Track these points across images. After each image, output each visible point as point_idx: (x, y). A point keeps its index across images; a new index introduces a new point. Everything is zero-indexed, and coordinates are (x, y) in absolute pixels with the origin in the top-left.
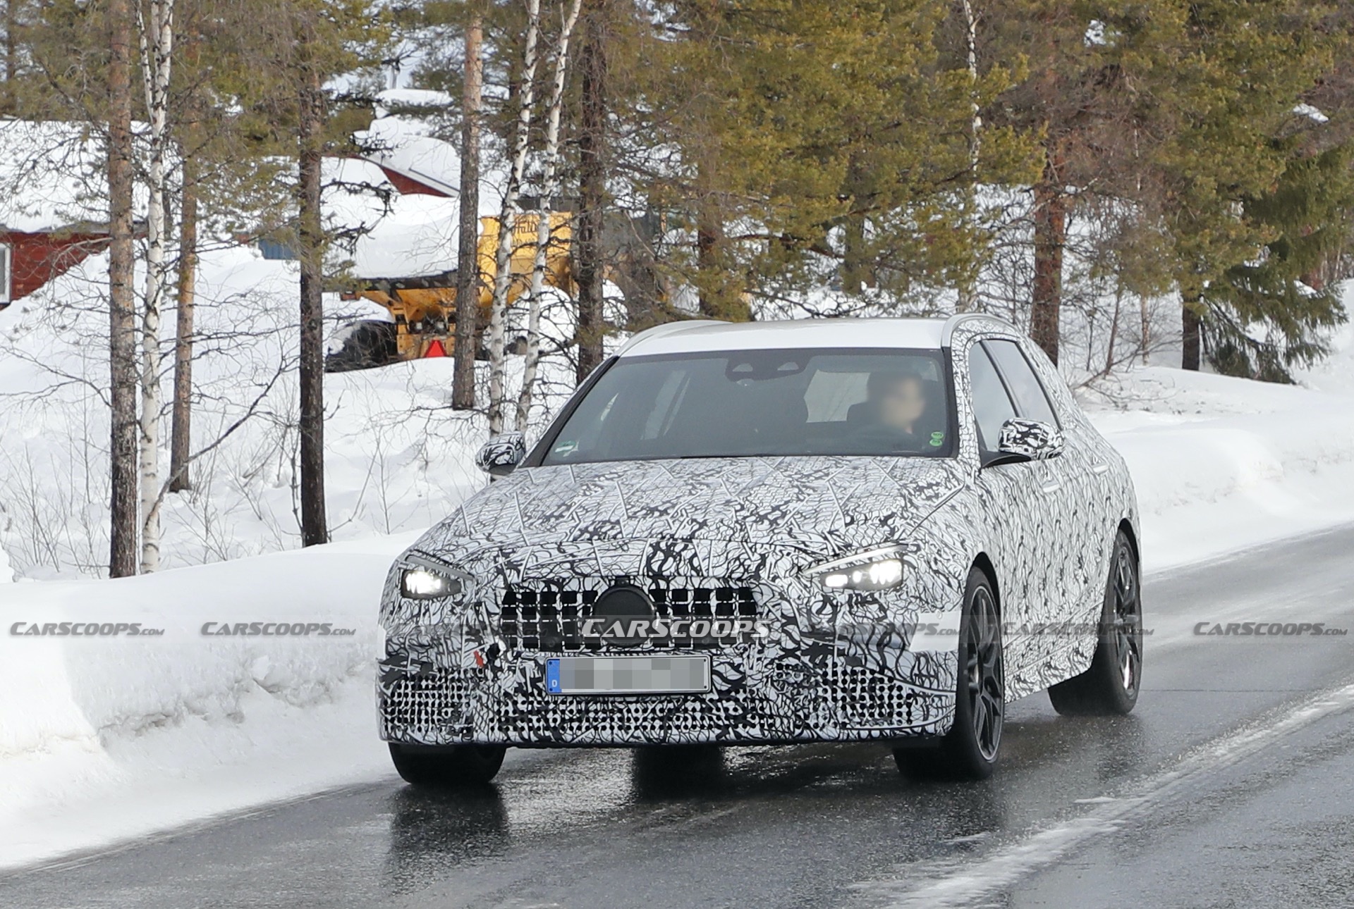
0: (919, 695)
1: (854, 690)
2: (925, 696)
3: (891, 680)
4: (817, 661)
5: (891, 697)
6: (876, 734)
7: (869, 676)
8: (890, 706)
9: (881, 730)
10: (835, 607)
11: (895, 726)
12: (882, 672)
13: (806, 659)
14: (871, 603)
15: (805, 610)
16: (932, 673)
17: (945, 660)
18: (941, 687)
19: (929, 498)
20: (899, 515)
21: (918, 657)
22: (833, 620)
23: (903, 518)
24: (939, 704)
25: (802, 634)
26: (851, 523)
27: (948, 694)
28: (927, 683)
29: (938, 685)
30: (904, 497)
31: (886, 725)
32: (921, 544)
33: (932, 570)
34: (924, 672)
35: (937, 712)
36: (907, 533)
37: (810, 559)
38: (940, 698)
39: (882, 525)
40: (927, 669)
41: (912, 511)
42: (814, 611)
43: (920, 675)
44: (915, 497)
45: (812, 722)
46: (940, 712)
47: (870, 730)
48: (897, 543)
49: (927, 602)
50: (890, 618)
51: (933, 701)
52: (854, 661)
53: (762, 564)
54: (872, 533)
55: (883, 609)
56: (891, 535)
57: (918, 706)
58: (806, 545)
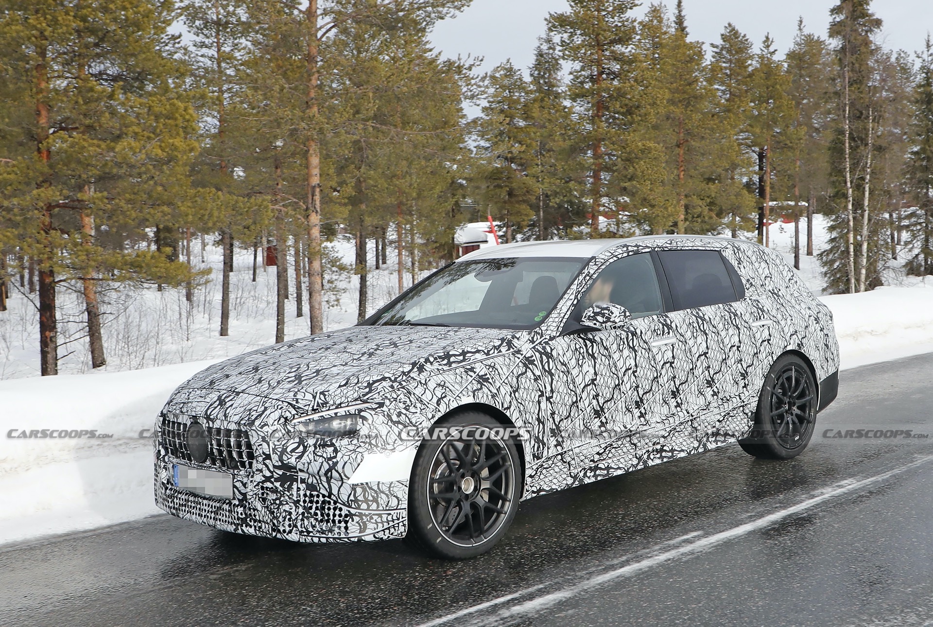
0: (355, 515)
1: (311, 508)
2: (360, 515)
3: (335, 502)
4: (286, 486)
5: (334, 515)
6: (324, 540)
7: (321, 499)
8: (334, 521)
9: (327, 538)
10: (305, 448)
11: (336, 536)
12: (329, 497)
13: (278, 484)
14: (329, 446)
15: (280, 450)
16: (370, 498)
17: (389, 488)
18: (381, 508)
19: (449, 364)
20: (393, 379)
21: (354, 487)
22: (300, 457)
23: (393, 382)
24: (379, 520)
25: (275, 467)
26: (345, 385)
27: (392, 512)
28: (364, 506)
29: (378, 507)
30: (414, 364)
31: (330, 535)
32: (387, 402)
33: (392, 421)
34: (361, 498)
35: (375, 526)
36: (381, 394)
37: (294, 412)
38: (380, 516)
39: (366, 387)
40: (364, 496)
41: (412, 375)
42: (289, 450)
43: (356, 500)
44: (431, 363)
45: (281, 529)
46: (380, 525)
47: (319, 538)
48: (365, 402)
49: (377, 446)
50: (338, 458)
51: (371, 518)
52: (311, 487)
53: (260, 415)
54: (351, 393)
55: (336, 451)
56: (364, 395)
57: (354, 523)
58: (297, 402)
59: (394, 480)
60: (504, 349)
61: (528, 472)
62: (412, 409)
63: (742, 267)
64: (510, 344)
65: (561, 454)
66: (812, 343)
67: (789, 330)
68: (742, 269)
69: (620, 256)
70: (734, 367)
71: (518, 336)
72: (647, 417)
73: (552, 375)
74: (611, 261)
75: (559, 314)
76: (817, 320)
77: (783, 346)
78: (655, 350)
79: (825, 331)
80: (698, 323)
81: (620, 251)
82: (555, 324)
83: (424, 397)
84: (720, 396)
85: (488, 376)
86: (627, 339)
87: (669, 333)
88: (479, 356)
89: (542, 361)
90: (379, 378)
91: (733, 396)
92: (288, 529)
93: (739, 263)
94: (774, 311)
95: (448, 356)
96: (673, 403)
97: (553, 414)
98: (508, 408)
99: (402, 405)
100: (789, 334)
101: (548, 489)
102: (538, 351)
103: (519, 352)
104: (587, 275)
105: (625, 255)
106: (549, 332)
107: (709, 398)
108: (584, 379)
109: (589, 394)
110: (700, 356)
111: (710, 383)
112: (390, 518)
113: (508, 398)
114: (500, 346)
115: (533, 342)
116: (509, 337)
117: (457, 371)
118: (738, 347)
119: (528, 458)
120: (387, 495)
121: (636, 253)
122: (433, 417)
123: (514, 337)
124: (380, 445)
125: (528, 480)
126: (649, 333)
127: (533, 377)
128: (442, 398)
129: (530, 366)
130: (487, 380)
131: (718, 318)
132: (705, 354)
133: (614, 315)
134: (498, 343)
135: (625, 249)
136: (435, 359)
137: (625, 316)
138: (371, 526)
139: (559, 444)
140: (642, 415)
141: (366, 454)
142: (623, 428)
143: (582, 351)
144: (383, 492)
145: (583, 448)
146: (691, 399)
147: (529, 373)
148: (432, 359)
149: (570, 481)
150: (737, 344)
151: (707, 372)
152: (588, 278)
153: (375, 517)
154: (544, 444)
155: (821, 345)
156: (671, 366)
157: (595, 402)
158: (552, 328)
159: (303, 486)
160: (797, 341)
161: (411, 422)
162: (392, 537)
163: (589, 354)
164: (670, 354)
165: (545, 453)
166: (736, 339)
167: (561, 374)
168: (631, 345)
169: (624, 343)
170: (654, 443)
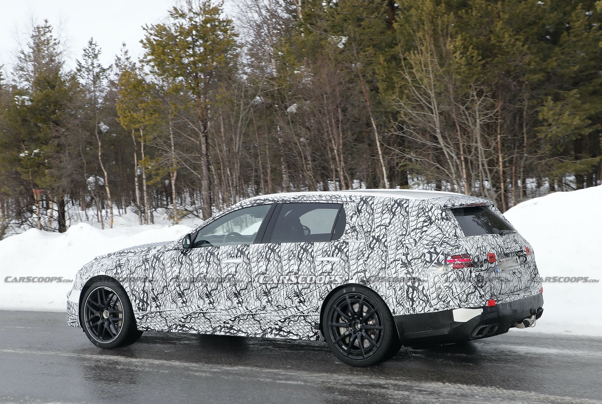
65: (160, 312)
68: (355, 218)
70: (290, 286)
72: (215, 304)
73: (154, 269)
78: (223, 266)
79: (415, 275)
84: (274, 303)
86: (206, 256)
89: (153, 262)
93: (355, 214)
96: (235, 300)
97: (153, 289)
100: (355, 271)
102: (155, 256)
106: (169, 247)
107: (264, 303)
108: (172, 274)
110: (259, 274)
111: (267, 294)
112: (73, 318)
113: (124, 277)
115: (158, 251)
118: (296, 273)
119: (135, 308)
120: (72, 308)
125: (138, 321)
126: (225, 255)
129: (146, 263)
130: (121, 266)
131: (287, 252)
139: (157, 306)
140: (211, 303)
142: (197, 307)
143: (176, 259)
145: (172, 312)
146: (252, 301)
147: (143, 267)
149: (167, 328)
150: (295, 271)
151: (264, 286)
154: (148, 304)
157: (178, 288)
160: (362, 278)
163: (179, 261)
164: (233, 270)
165: (149, 309)
166: (295, 268)
167: (160, 270)
168: (208, 260)
169: (203, 258)
170: (225, 322)
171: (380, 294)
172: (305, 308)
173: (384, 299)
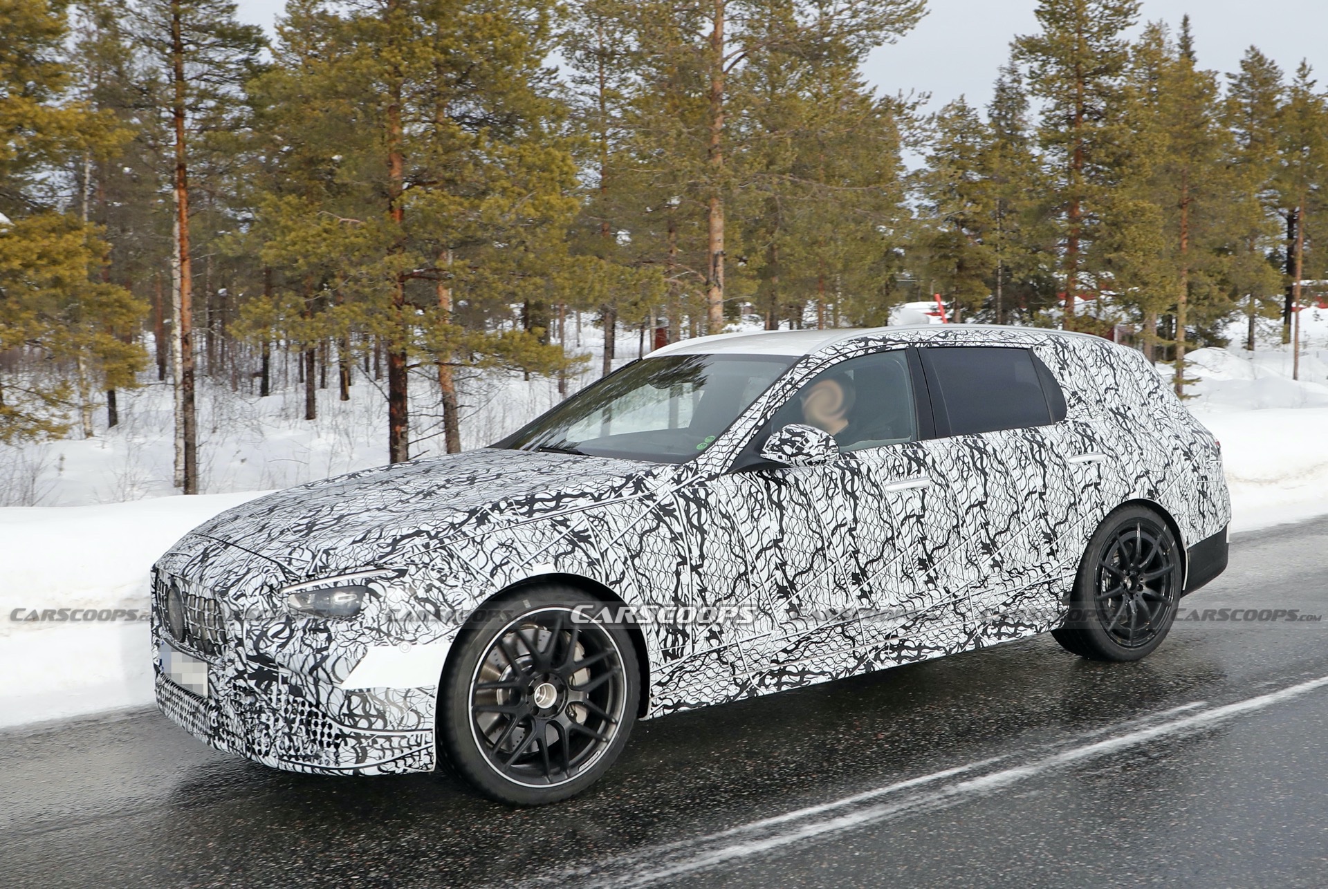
0: (349, 736)
1: (294, 721)
2: (358, 737)
3: (324, 715)
4: (263, 687)
5: (322, 734)
6: (308, 770)
7: (307, 708)
8: (321, 743)
9: (313, 767)
10: (292, 631)
11: (323, 765)
12: (317, 706)
13: (252, 683)
14: (322, 631)
15: (257, 633)
16: (373, 712)
17: (405, 697)
18: (389, 728)
19: (530, 513)
20: (433, 533)
21: (348, 696)
22: (283, 646)
23: (431, 537)
24: (387, 745)
25: (249, 657)
26: (361, 541)
27: (408, 734)
28: (363, 723)
29: (385, 725)
30: (472, 513)
31: (316, 763)
32: (412, 569)
33: (416, 598)
34: (358, 711)
35: (381, 753)
36: (407, 556)
37: (282, 578)
38: (388, 739)
39: (389, 545)
40: (364, 708)
41: (464, 528)
42: (270, 633)
43: (351, 715)
44: (501, 511)
45: (256, 748)
46: (388, 753)
47: (303, 765)
48: (379, 567)
49: (389, 635)
50: (330, 651)
51: (375, 742)
52: (295, 691)
53: (239, 580)
54: (365, 553)
55: (329, 639)
56: (381, 558)
57: (348, 748)
58: (290, 564)
59: (412, 686)
60: (626, 493)
61: (654, 678)
62: (451, 581)
63: (1066, 373)
64: (639, 484)
65: (718, 651)
66: (1175, 489)
67: (1133, 469)
68: (1066, 376)
69: (851, 355)
70: (1033, 524)
71: (655, 472)
72: (873, 597)
73: (703, 532)
74: (835, 361)
75: (731, 440)
76: (1188, 455)
77: (1122, 493)
78: (891, 498)
79: (1202, 472)
80: (973, 457)
81: (853, 347)
82: (720, 456)
83: (473, 563)
84: (1005, 567)
85: (590, 532)
86: (843, 479)
87: (919, 471)
88: (582, 502)
89: (687, 512)
90: (411, 531)
91: (1029, 566)
92: (264, 749)
93: (1062, 368)
94: (1113, 440)
95: (531, 501)
96: (921, 576)
97: (703, 591)
98: (618, 582)
99: (435, 575)
100: (1134, 476)
101: (693, 702)
102: (684, 496)
103: (651, 497)
104: (789, 383)
105: (861, 353)
106: (708, 468)
107: (986, 569)
108: (760, 539)
109: (768, 562)
110: (972, 506)
111: (988, 548)
112: (404, 743)
113: (619, 567)
114: (621, 487)
115: (678, 481)
116: (642, 474)
117: (540, 525)
118: (1041, 494)
119: (654, 655)
120: (401, 709)
121: (881, 351)
122: (482, 593)
123: (649, 473)
124: (393, 633)
125: (656, 690)
126: (884, 472)
127: (668, 535)
128: (501, 565)
129: (667, 519)
130: (586, 539)
131: (1009, 451)
132: (981, 504)
133: (809, 445)
134: (618, 482)
135: (863, 344)
136: (510, 505)
137: (827, 447)
138: (373, 754)
139: (713, 636)
140: (864, 595)
141: (371, 647)
143: (760, 497)
144: (394, 704)
145: (757, 642)
146: (954, 571)
147: (663, 530)
148: (503, 505)
149: (733, 690)
150: (1039, 489)
151: (983, 532)
152: (789, 387)
153: (380, 741)
154: (685, 635)
155: (1193, 492)
156: (918, 521)
157: (778, 574)
158: (714, 461)
159: (285, 688)
160: (1148, 486)
161: (446, 601)
162: (410, 770)
163: (772, 502)
164: (917, 504)
165: (688, 649)
166: (1038, 483)
167: (720, 532)
168: (849, 488)
169: (836, 485)
170: (887, 637)
171: (1172, 512)
172: (1055, 564)
173: (1176, 520)
